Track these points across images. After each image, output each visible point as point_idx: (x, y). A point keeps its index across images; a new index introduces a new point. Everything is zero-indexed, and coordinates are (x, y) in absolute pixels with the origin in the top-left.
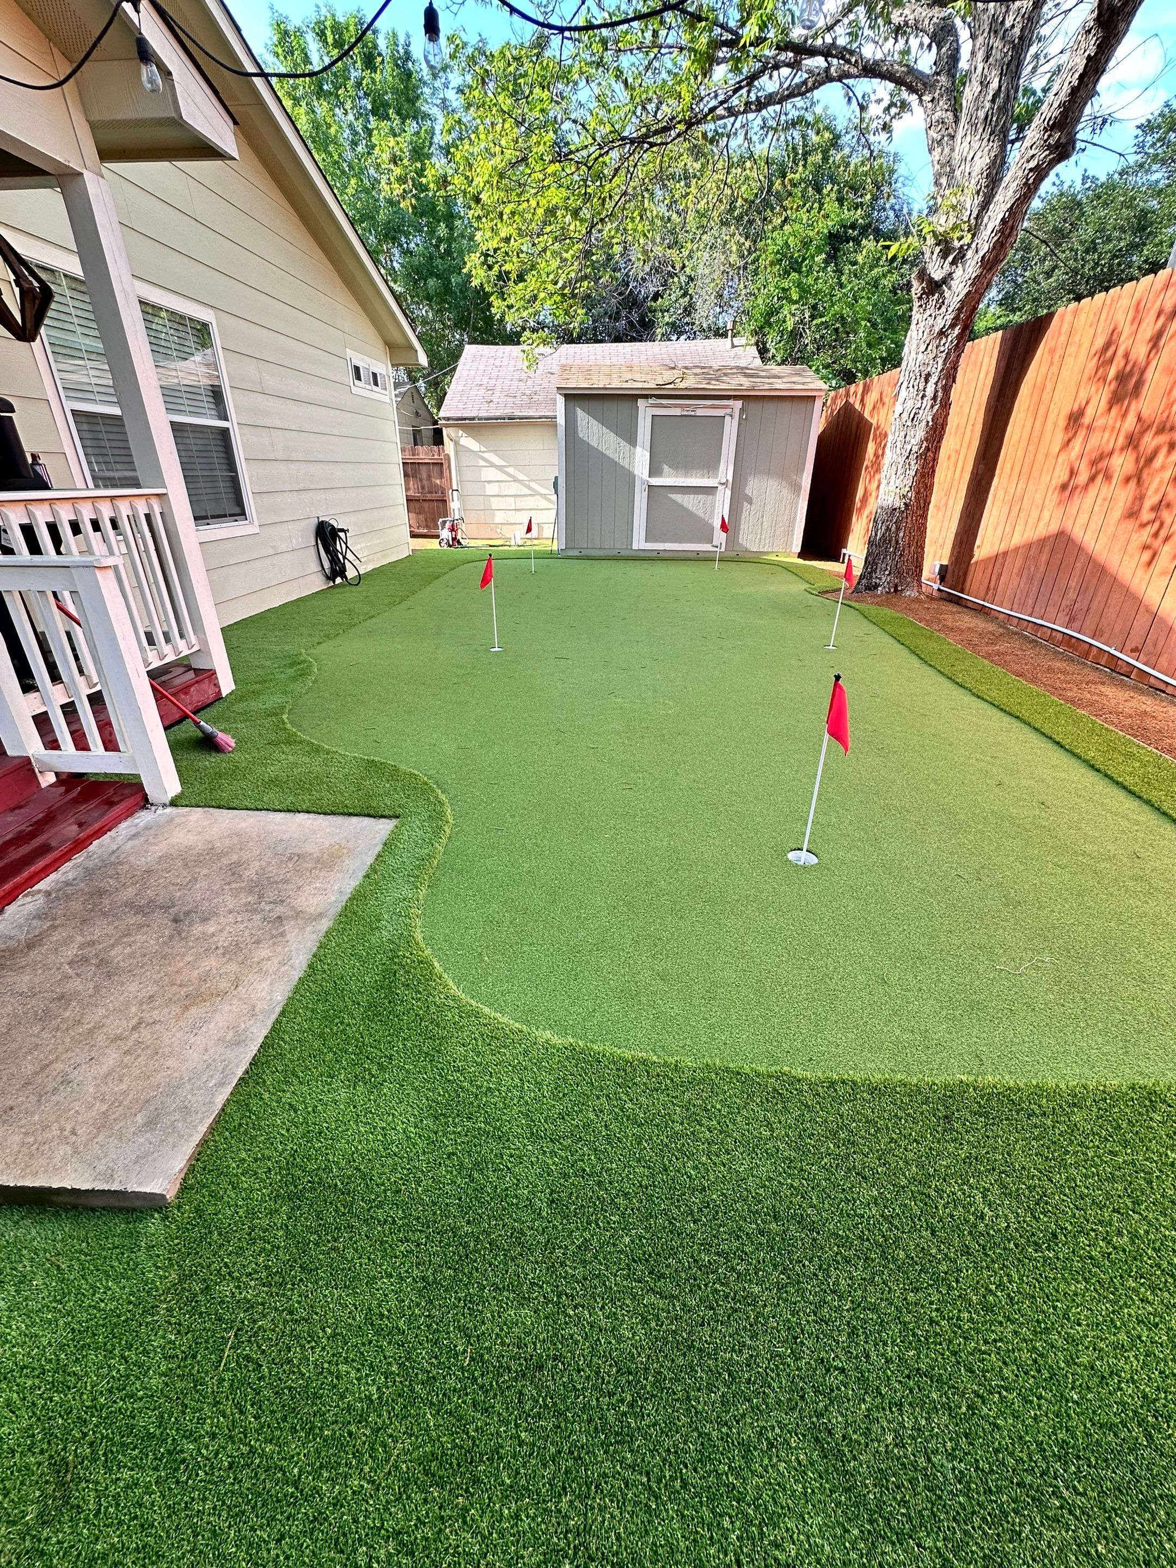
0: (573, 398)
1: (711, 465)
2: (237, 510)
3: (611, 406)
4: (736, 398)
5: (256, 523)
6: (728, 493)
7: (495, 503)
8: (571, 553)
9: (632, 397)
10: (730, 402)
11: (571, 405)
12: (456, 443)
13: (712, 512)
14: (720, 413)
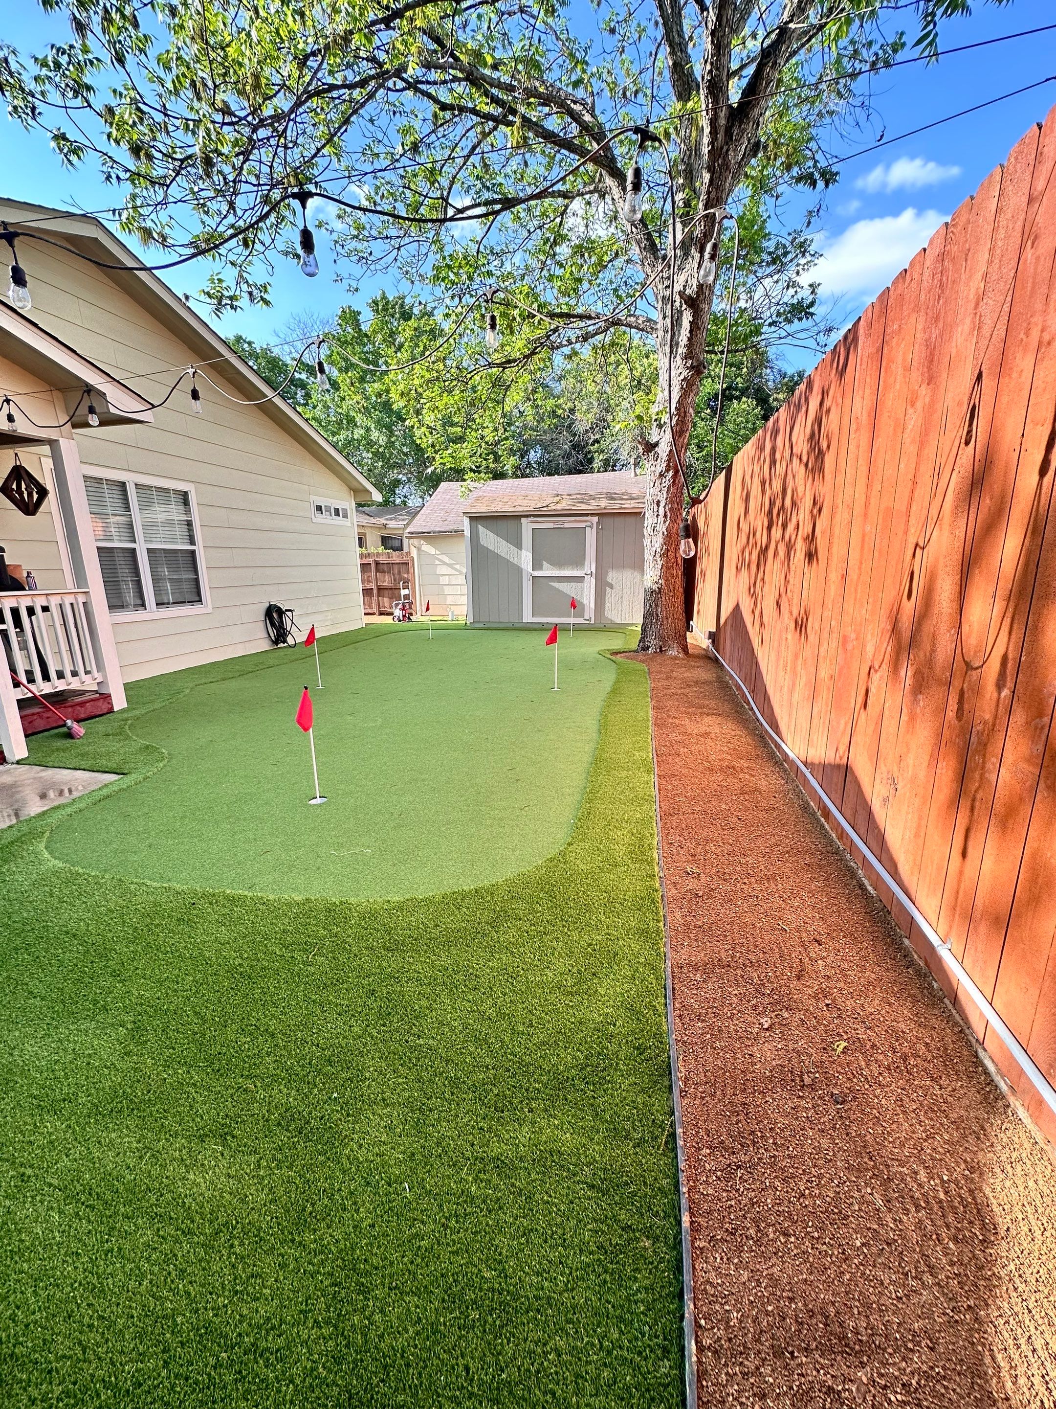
0: (475, 519)
1: (579, 561)
2: (197, 599)
3: (502, 524)
4: (592, 515)
5: (210, 606)
6: (593, 580)
7: (447, 590)
8: (477, 625)
9: (517, 517)
10: (589, 518)
11: (474, 523)
12: (419, 549)
13: (582, 594)
14: (583, 525)
